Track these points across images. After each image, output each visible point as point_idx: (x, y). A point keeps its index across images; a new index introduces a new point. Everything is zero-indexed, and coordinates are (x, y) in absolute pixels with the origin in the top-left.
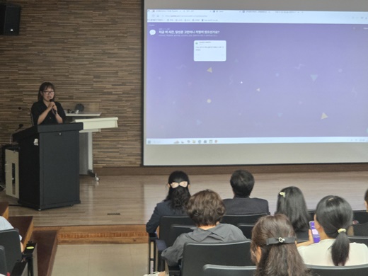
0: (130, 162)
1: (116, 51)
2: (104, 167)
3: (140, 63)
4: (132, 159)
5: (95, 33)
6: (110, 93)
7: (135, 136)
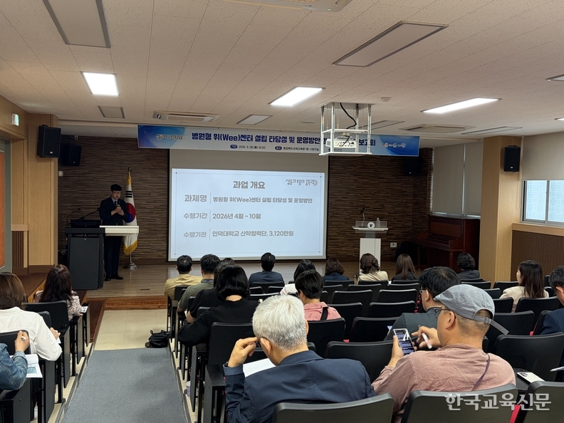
0: (159, 256)
1: (149, 178)
2: (139, 259)
3: (166, 187)
4: (160, 253)
5: (135, 165)
6: (145, 208)
7: (163, 237)
